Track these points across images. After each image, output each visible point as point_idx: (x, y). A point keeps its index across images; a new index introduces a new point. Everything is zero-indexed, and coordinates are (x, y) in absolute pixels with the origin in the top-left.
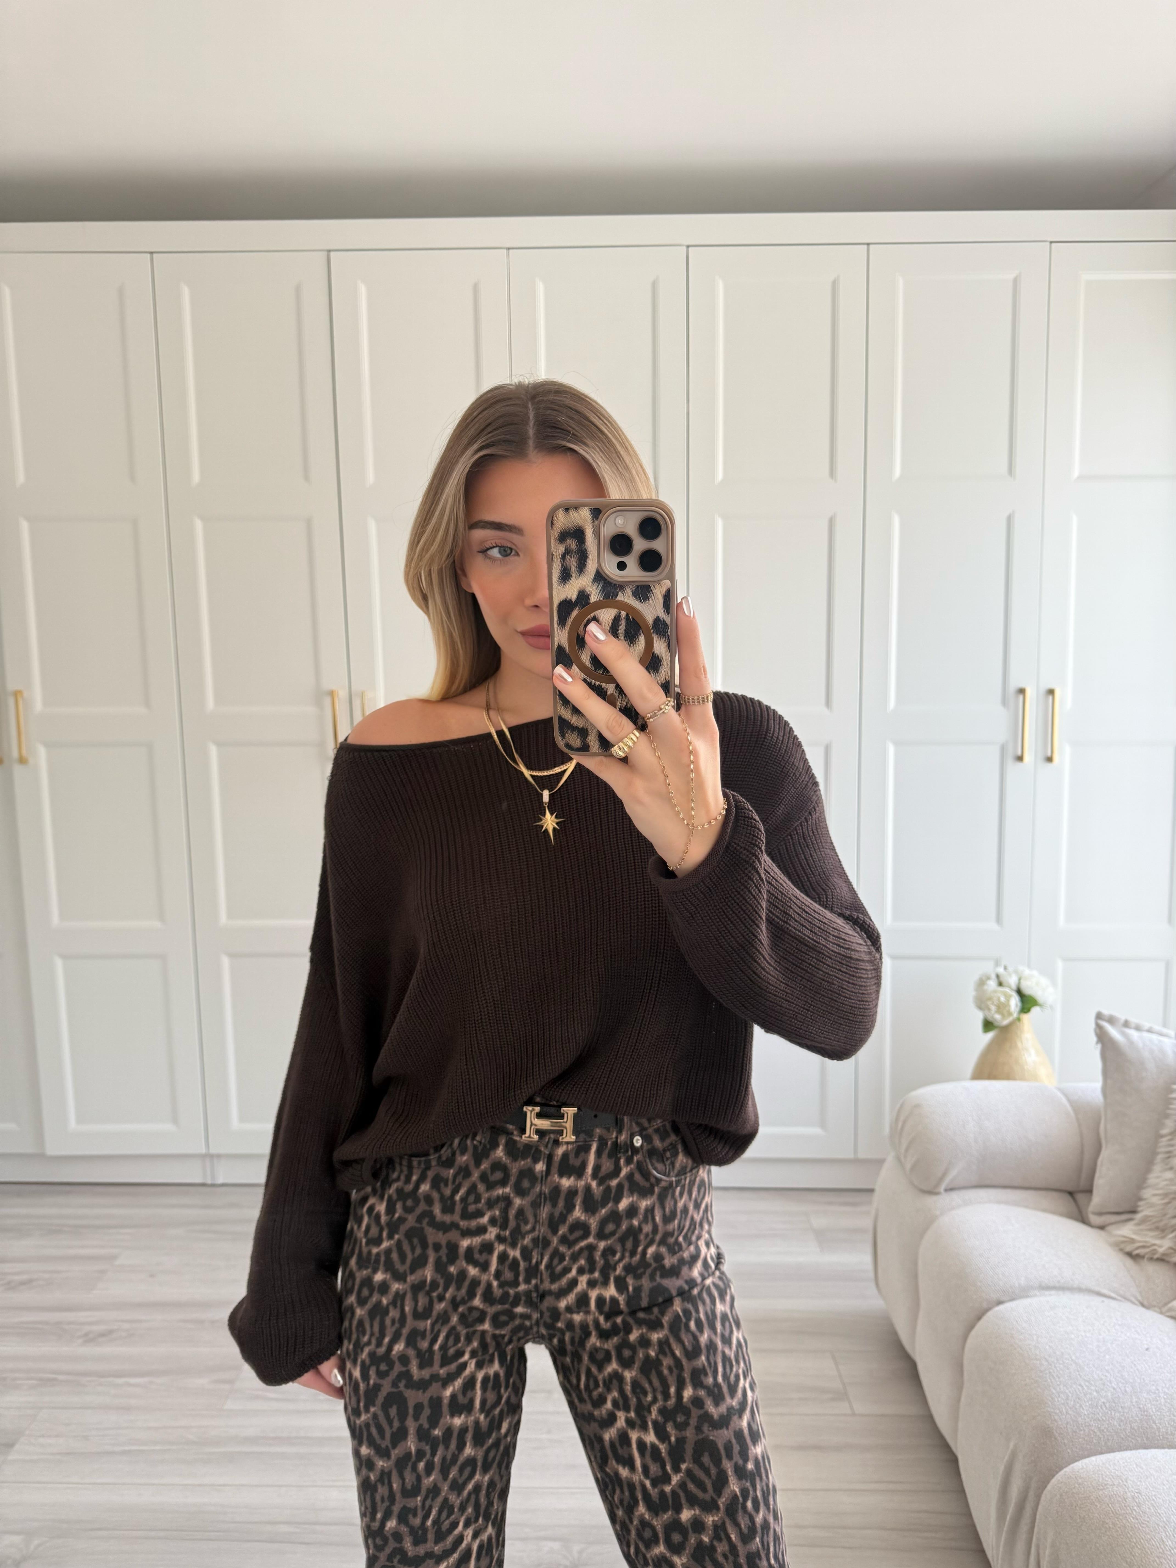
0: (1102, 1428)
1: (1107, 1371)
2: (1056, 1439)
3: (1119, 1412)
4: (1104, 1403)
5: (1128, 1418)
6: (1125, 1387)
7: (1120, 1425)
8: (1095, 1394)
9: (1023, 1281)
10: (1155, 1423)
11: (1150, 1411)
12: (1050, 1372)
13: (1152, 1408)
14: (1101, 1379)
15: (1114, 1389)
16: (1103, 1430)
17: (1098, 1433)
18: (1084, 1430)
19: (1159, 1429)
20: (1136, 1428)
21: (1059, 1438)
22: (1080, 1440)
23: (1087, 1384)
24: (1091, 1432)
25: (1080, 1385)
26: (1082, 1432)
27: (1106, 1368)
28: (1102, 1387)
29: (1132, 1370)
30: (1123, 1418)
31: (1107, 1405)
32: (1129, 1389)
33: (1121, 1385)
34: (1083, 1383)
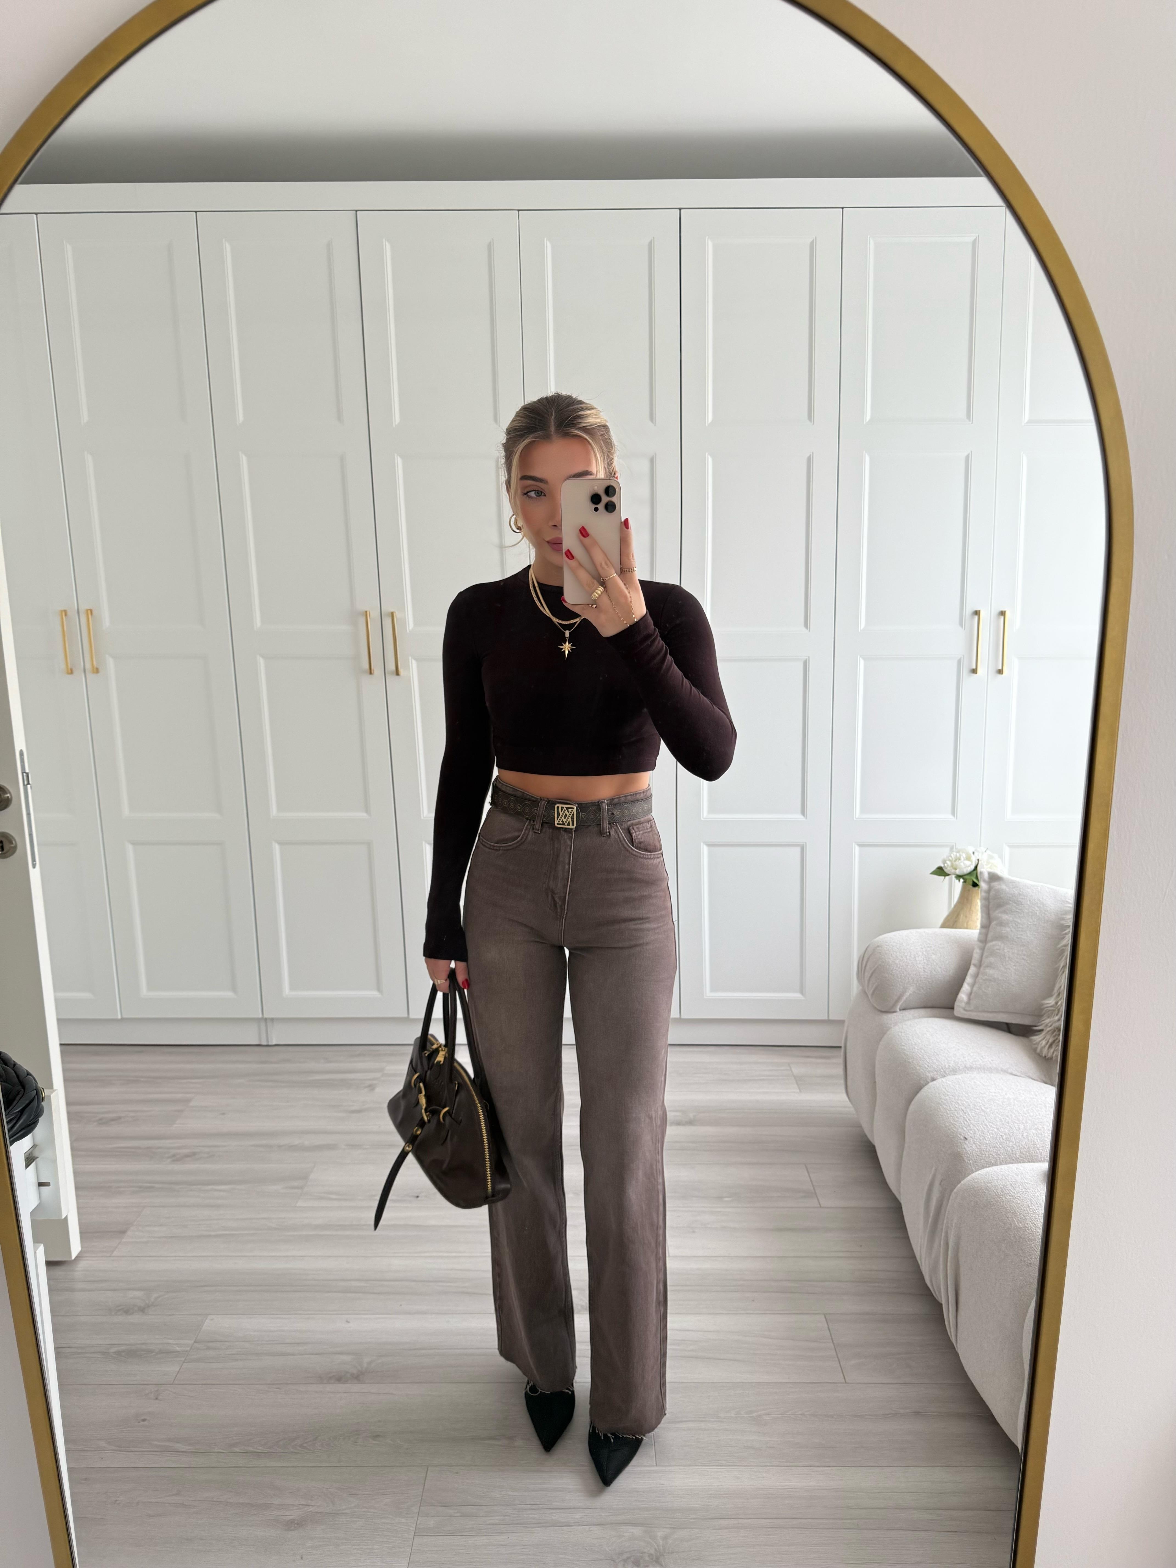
0: (999, 1153)
1: (1007, 1116)
2: (964, 1160)
3: (1013, 1142)
4: (1002, 1136)
5: (1019, 1146)
6: (1018, 1126)
7: (1012, 1151)
8: (996, 1130)
9: (952, 1064)
10: (1038, 1149)
11: (1036, 1141)
12: (964, 1118)
13: (1037, 1140)
14: (1002, 1121)
15: (1010, 1127)
16: (999, 1154)
17: (996, 1156)
18: (985, 1154)
19: (1041, 1153)
20: (1024, 1152)
21: (966, 1160)
22: (982, 1161)
23: (991, 1124)
24: (991, 1156)
25: (986, 1125)
26: (984, 1156)
27: (1007, 1114)
28: (1002, 1126)
29: (1026, 1116)
30: (1015, 1146)
31: (1004, 1137)
32: (1022, 1127)
33: (1016, 1125)
34: (987, 1124)
